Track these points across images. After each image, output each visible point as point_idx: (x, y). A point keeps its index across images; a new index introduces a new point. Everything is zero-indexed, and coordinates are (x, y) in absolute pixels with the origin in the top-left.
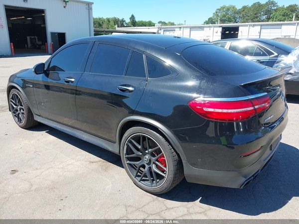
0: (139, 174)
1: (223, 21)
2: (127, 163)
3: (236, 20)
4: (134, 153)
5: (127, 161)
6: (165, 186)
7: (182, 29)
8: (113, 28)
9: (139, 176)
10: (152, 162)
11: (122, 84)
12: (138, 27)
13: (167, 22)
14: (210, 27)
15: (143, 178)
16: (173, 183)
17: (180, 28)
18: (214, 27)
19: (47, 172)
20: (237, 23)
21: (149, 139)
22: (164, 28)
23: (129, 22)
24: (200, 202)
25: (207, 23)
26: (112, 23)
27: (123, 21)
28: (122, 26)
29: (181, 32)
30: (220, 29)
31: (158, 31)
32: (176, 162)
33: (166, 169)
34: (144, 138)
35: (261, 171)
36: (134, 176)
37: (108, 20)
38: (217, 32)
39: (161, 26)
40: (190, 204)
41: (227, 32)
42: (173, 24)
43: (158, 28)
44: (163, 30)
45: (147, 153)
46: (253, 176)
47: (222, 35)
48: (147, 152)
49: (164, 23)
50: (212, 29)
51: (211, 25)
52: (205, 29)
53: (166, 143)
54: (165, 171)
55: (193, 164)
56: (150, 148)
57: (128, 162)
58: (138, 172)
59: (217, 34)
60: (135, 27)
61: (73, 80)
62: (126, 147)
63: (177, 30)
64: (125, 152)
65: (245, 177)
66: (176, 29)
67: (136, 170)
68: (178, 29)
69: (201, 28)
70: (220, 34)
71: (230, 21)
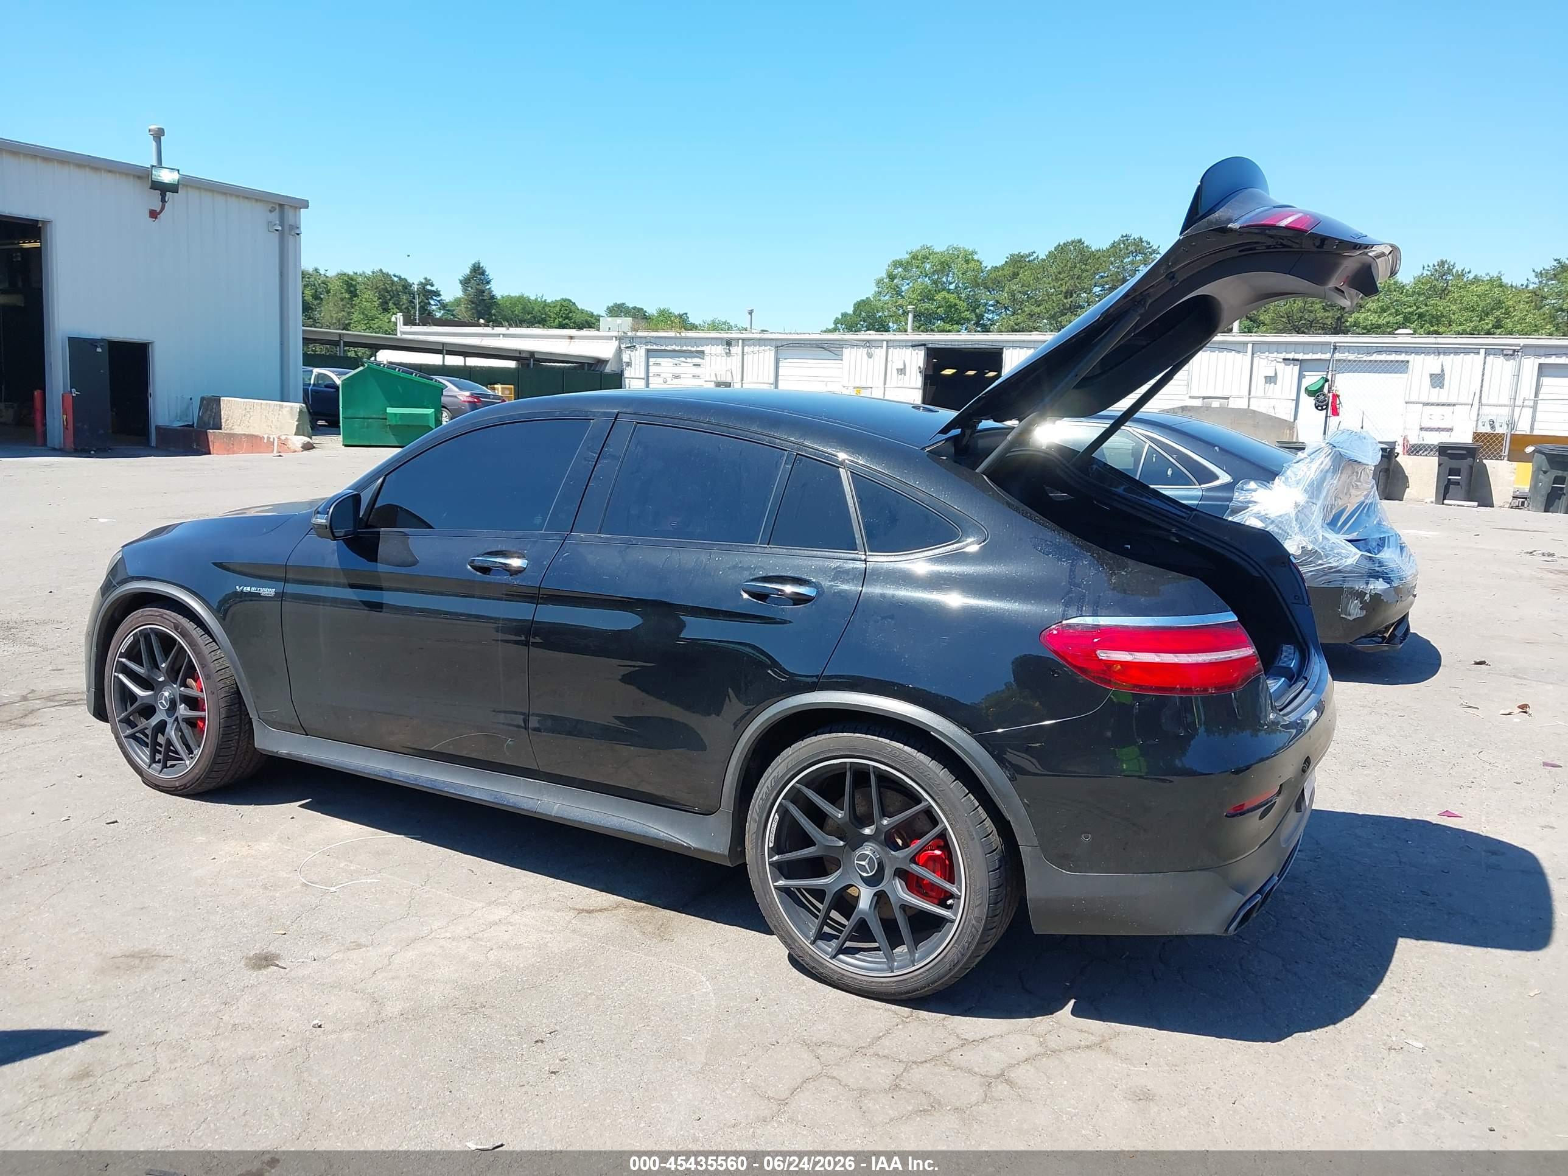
0: (826, 929)
1: (924, 321)
2: (776, 888)
3: (980, 317)
4: (810, 842)
5: (775, 880)
6: (954, 954)
7: (736, 350)
8: (376, 324)
9: (828, 938)
10: (888, 872)
11: (761, 573)
12: (513, 330)
13: (651, 310)
14: (868, 344)
15: (848, 944)
16: (981, 942)
17: (729, 343)
18: (890, 344)
19: (411, 954)
20: (985, 329)
21: (883, 777)
22: (646, 341)
23: (458, 302)
24: (1074, 1013)
25: (848, 323)
26: (368, 299)
27: (427, 292)
28: (427, 319)
29: (734, 362)
30: (918, 358)
31: (619, 351)
32: (996, 856)
33: (954, 889)
34: (861, 776)
35: (1280, 876)
36: (807, 938)
37: (350, 286)
38: (902, 371)
39: (634, 329)
40: (1042, 1023)
41: (949, 372)
42: (683, 322)
43: (620, 339)
44: (641, 352)
45: (868, 838)
46: (1259, 891)
47: (925, 384)
48: (867, 831)
49: (639, 315)
50: (880, 353)
51: (872, 335)
52: (846, 352)
53: (955, 788)
54: (952, 896)
55: (1063, 860)
56: (884, 814)
57: (781, 883)
58: (824, 923)
59: (905, 380)
60: (499, 330)
61: (516, 563)
62: (774, 819)
63: (714, 351)
64: (769, 841)
65: (1240, 890)
66: (707, 349)
67: (817, 917)
68: (720, 349)
69: (827, 348)
70: (918, 381)
71: (952, 318)
